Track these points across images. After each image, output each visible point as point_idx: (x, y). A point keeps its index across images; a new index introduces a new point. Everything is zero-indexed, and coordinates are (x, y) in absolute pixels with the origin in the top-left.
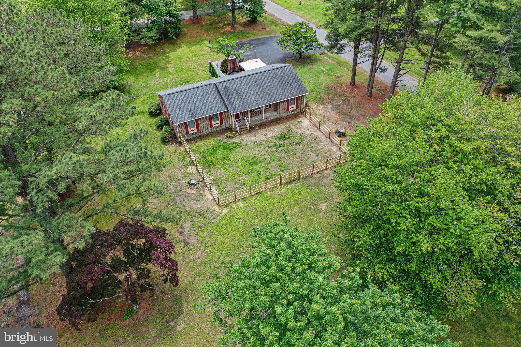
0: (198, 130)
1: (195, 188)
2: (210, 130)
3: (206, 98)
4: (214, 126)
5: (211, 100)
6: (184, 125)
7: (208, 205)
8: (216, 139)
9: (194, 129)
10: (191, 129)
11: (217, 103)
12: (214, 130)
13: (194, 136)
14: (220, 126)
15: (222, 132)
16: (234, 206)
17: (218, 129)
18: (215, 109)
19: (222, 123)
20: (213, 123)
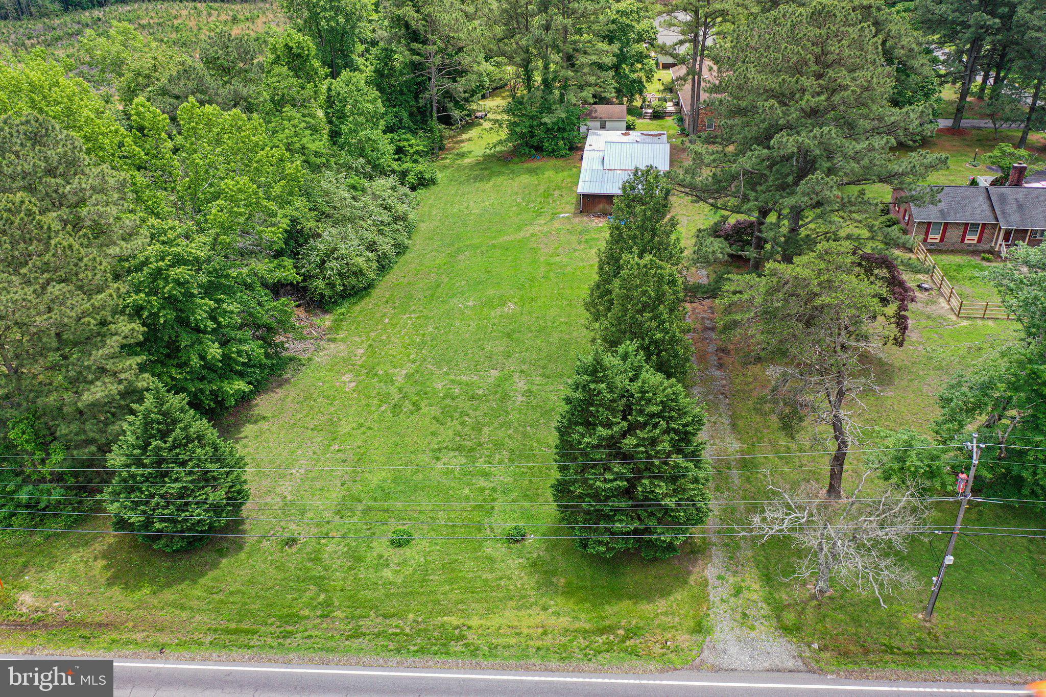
0: (942, 240)
1: (927, 293)
2: (958, 246)
3: (967, 201)
4: (966, 242)
5: (975, 205)
6: (925, 226)
7: (941, 312)
8: (965, 257)
9: (936, 236)
10: (932, 236)
11: (982, 211)
12: (965, 247)
13: (933, 247)
14: (975, 246)
15: (976, 253)
16: (979, 322)
17: (971, 249)
18: (978, 217)
19: (979, 241)
20: (967, 237)
